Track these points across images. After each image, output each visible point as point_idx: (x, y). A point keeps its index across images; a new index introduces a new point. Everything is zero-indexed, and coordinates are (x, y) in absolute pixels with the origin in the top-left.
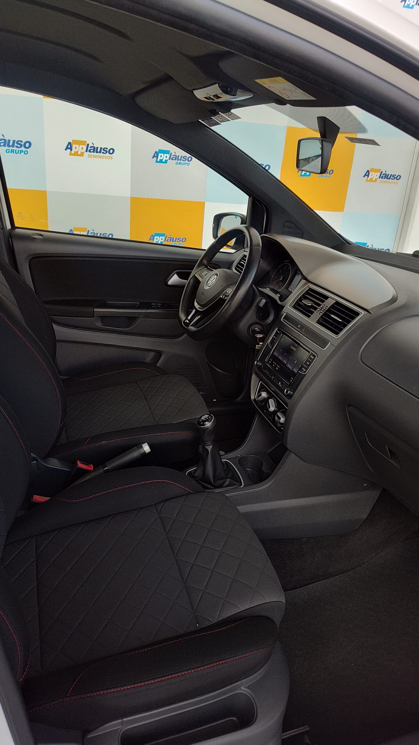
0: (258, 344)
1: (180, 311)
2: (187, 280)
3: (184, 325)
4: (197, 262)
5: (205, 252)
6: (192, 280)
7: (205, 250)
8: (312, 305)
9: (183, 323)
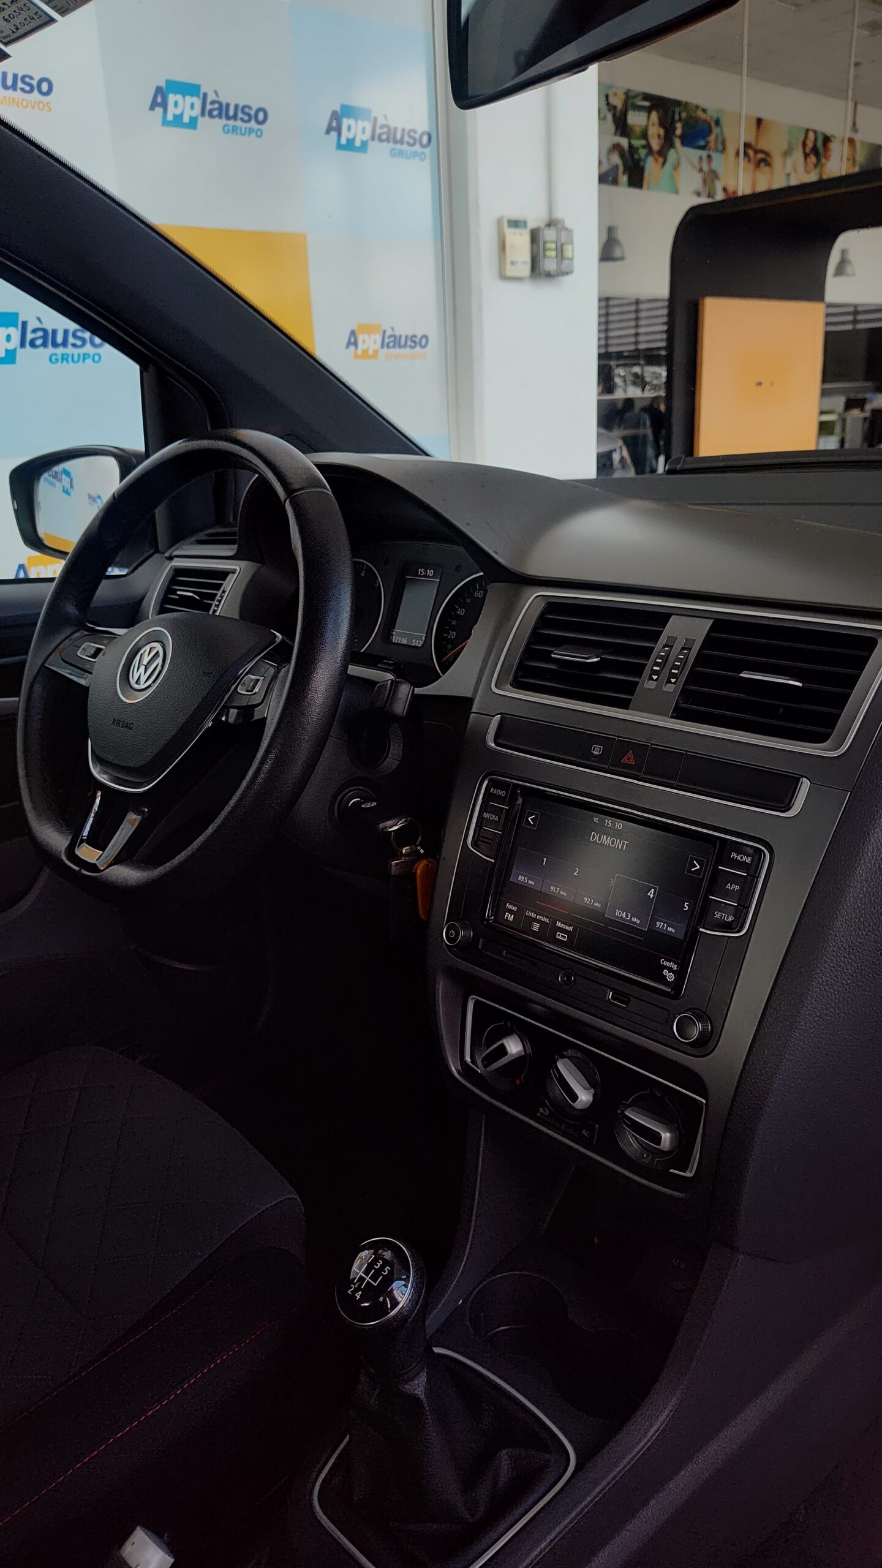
0: (397, 855)
1: (31, 815)
2: (17, 694)
3: (76, 868)
4: (36, 624)
5: (54, 584)
6: (38, 688)
7: (52, 580)
8: (601, 658)
9: (68, 859)
